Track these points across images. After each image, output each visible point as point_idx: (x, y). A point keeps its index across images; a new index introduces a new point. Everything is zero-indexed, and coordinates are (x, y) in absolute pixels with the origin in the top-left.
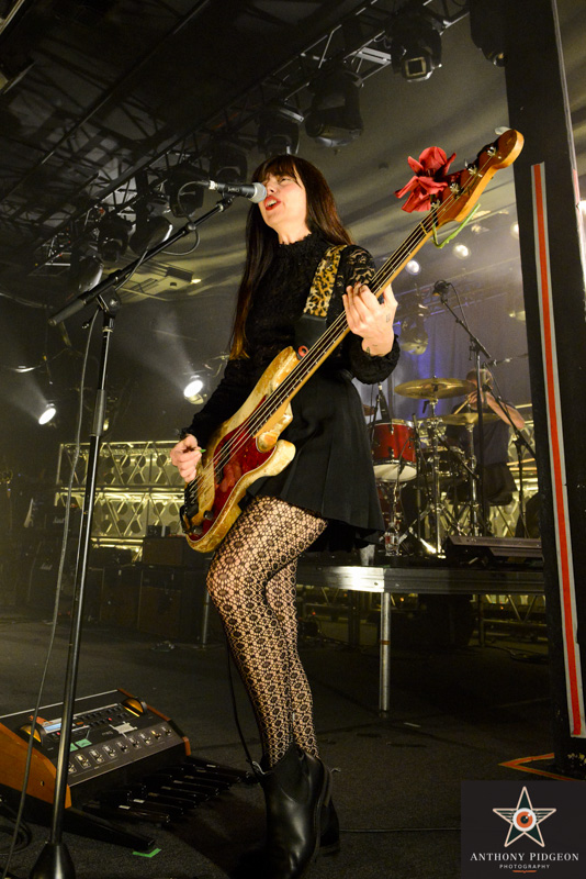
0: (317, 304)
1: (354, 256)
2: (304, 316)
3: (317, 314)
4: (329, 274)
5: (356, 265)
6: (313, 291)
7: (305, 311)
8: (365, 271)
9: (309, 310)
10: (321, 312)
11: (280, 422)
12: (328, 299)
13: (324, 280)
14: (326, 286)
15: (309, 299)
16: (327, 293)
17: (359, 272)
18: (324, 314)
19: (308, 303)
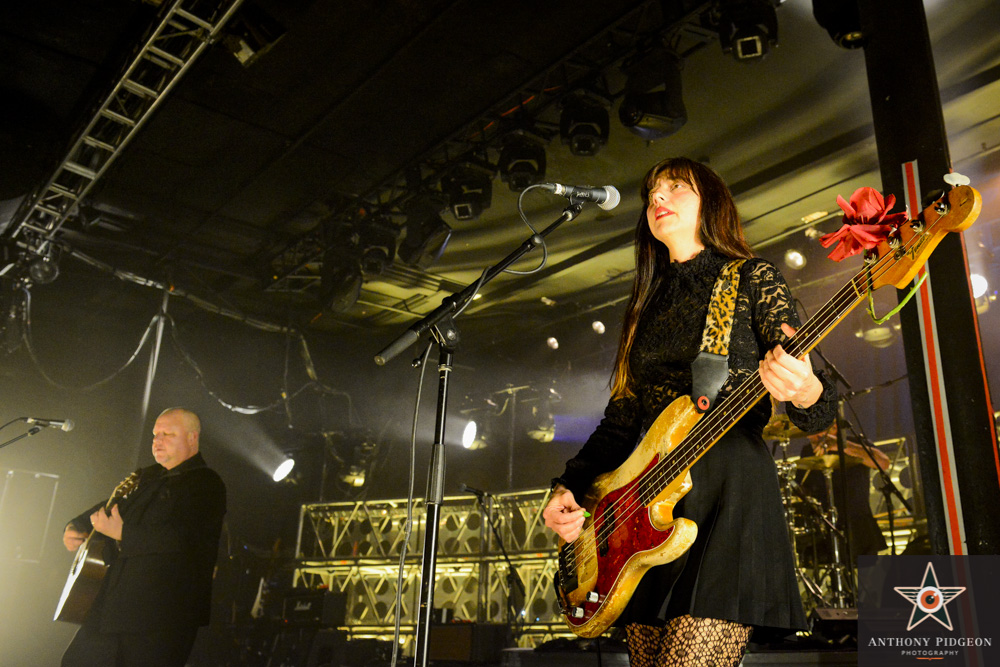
0: (716, 338)
1: (758, 273)
2: (702, 356)
3: (716, 351)
4: (728, 299)
5: (762, 284)
6: (710, 321)
7: (702, 348)
8: (775, 289)
9: (706, 348)
10: (721, 349)
11: (678, 491)
12: (728, 331)
13: (722, 306)
14: (725, 314)
15: (706, 332)
16: (726, 323)
17: (767, 292)
18: (725, 351)
19: (705, 338)
